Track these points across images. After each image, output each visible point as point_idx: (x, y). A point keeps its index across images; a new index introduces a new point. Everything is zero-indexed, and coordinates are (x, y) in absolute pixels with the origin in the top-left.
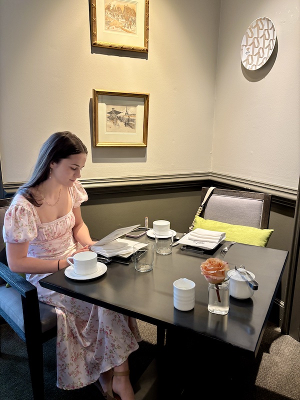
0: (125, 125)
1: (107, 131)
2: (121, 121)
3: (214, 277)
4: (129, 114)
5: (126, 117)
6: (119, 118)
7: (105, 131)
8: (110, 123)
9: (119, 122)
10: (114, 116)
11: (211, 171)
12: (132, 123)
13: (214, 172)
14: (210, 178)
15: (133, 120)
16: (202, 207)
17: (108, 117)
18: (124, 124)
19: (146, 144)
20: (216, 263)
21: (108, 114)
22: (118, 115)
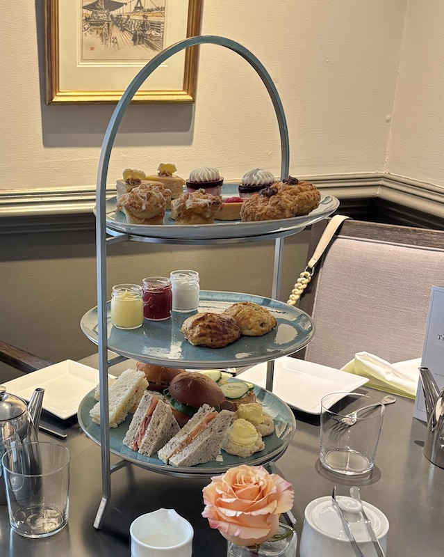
0: (134, 40)
1: (83, 60)
2: (123, 30)
3: (233, 527)
4: (146, 7)
5: (138, 17)
6: (118, 21)
7: (78, 57)
8: (93, 37)
9: (116, 32)
10: (102, 15)
11: (383, 172)
12: (153, 33)
13: (394, 174)
14: (378, 192)
15: (158, 26)
16: (309, 270)
17: (87, 19)
18: (130, 37)
19: (193, 94)
20: (251, 486)
21: (85, 11)
22: (115, 13)
